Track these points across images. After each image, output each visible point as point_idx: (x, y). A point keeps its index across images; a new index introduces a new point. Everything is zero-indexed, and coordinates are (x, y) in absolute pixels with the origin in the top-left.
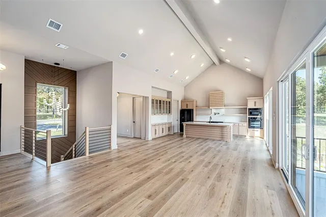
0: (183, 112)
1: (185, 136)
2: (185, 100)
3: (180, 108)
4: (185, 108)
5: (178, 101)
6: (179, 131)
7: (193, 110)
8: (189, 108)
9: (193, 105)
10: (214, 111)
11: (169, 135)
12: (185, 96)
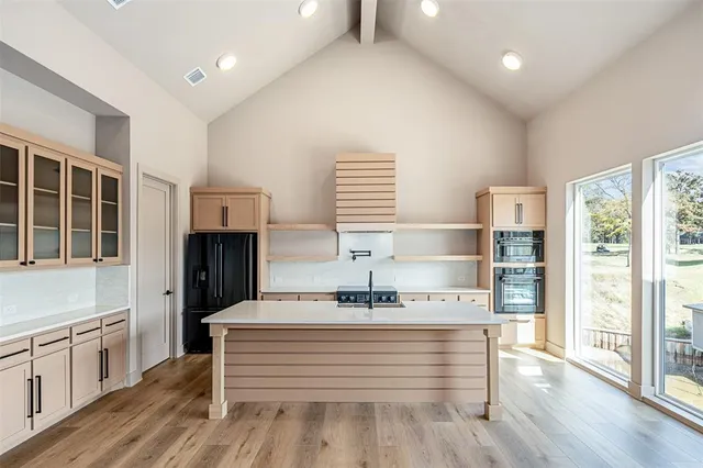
0: (200, 247)
1: (220, 407)
2: (209, 185)
3: (184, 227)
4: (212, 224)
5: (173, 187)
6: (180, 353)
7: (255, 235)
8: (236, 224)
9: (255, 210)
10: (348, 242)
11: (104, 400)
12: (209, 168)
